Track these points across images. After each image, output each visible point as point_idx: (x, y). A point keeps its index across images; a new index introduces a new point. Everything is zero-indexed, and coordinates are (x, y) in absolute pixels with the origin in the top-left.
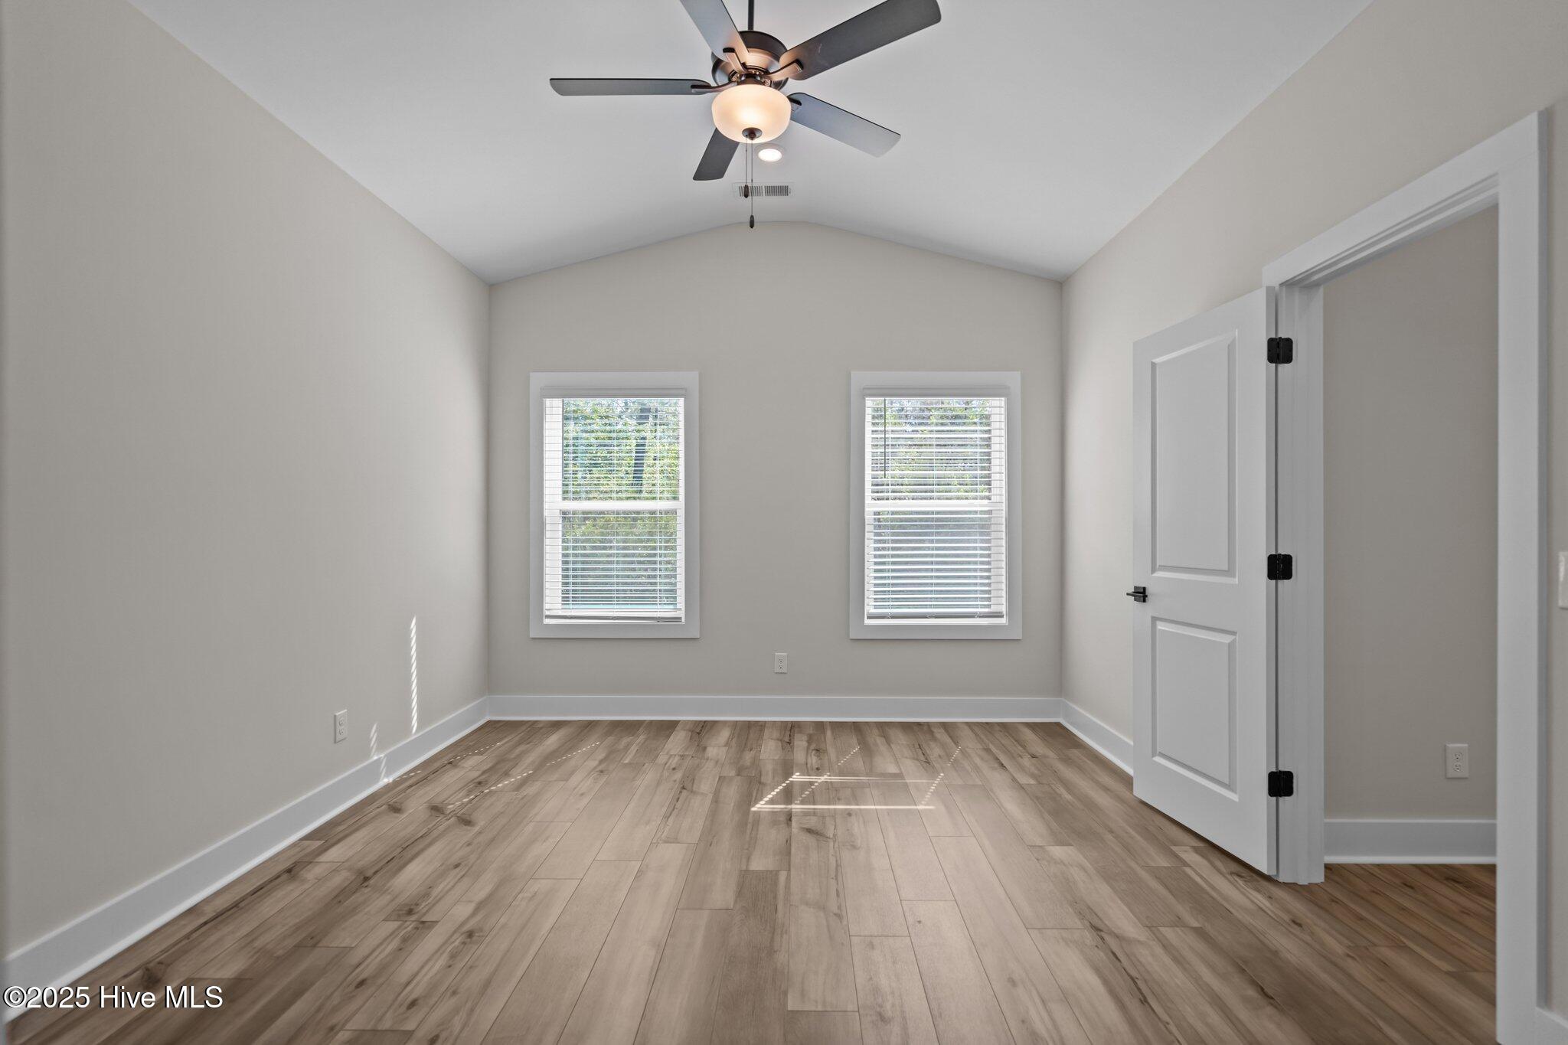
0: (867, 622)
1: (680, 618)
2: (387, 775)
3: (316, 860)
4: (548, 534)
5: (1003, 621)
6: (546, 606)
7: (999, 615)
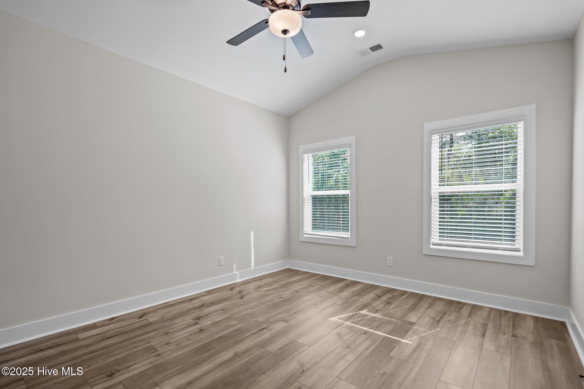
0: (432, 247)
1: (349, 238)
2: (240, 279)
3: (200, 298)
4: (306, 204)
5: (521, 254)
6: (305, 230)
7: (518, 250)
